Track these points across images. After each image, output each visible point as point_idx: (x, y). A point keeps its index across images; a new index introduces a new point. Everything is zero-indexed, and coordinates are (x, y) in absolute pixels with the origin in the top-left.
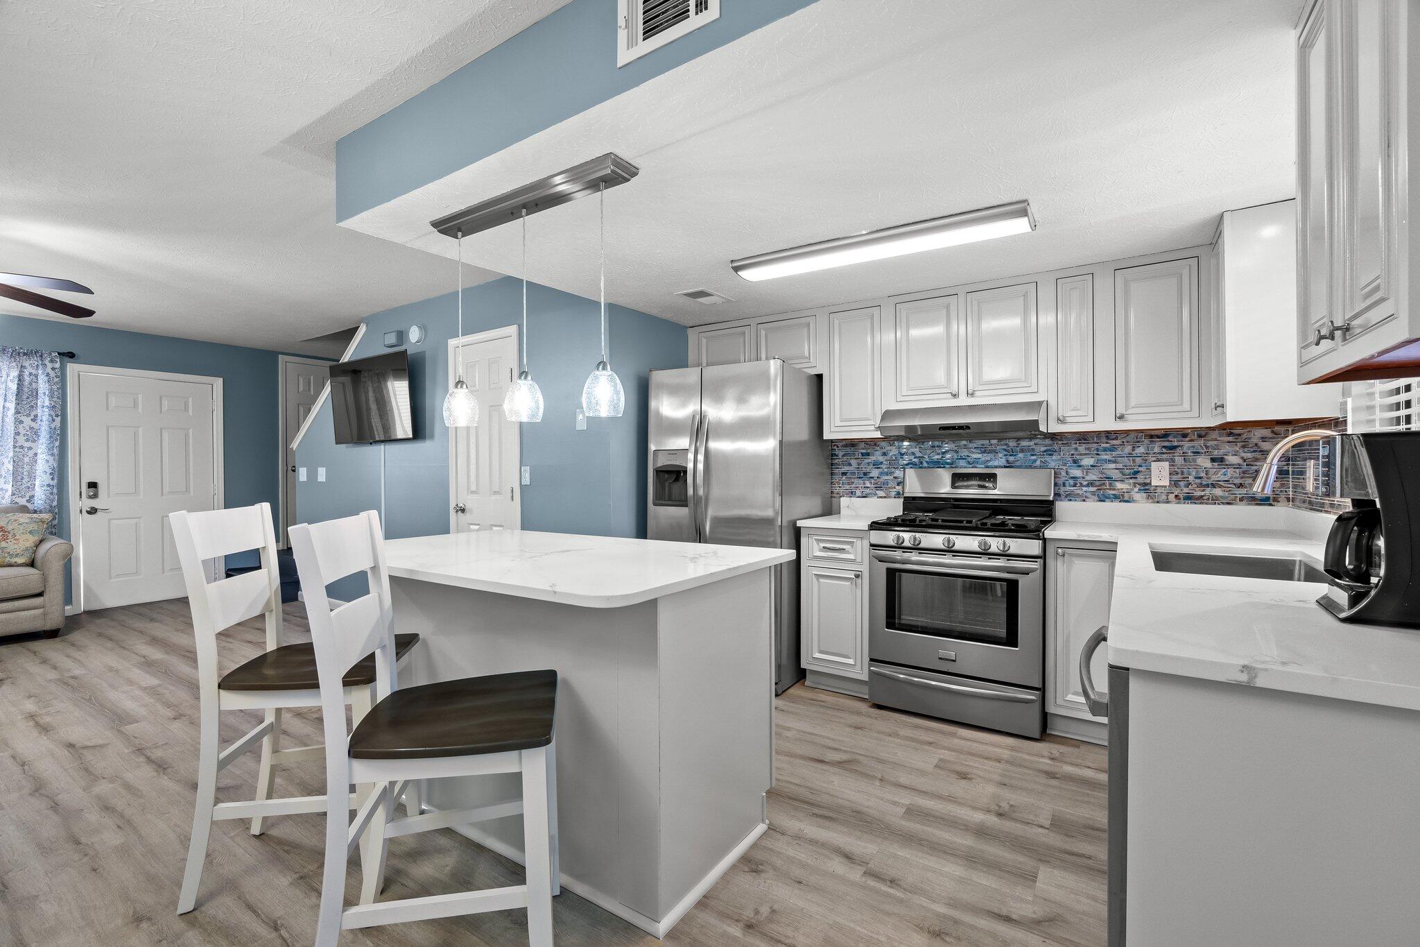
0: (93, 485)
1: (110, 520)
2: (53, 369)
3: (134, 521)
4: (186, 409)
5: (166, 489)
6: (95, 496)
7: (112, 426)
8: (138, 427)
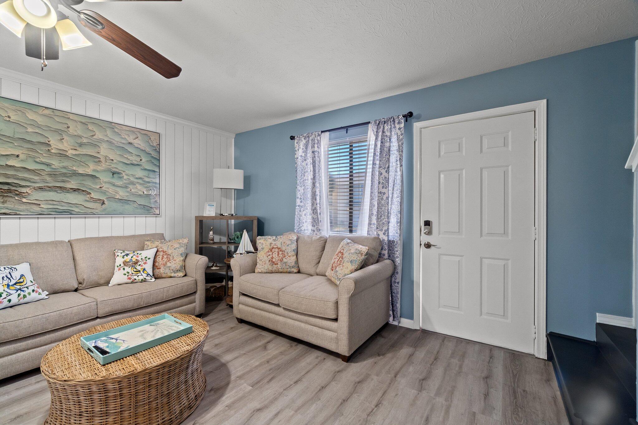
0: (427, 223)
1: (440, 255)
2: (400, 129)
3: (458, 259)
4: (505, 144)
5: (485, 231)
6: (429, 233)
7: (442, 171)
8: (462, 170)
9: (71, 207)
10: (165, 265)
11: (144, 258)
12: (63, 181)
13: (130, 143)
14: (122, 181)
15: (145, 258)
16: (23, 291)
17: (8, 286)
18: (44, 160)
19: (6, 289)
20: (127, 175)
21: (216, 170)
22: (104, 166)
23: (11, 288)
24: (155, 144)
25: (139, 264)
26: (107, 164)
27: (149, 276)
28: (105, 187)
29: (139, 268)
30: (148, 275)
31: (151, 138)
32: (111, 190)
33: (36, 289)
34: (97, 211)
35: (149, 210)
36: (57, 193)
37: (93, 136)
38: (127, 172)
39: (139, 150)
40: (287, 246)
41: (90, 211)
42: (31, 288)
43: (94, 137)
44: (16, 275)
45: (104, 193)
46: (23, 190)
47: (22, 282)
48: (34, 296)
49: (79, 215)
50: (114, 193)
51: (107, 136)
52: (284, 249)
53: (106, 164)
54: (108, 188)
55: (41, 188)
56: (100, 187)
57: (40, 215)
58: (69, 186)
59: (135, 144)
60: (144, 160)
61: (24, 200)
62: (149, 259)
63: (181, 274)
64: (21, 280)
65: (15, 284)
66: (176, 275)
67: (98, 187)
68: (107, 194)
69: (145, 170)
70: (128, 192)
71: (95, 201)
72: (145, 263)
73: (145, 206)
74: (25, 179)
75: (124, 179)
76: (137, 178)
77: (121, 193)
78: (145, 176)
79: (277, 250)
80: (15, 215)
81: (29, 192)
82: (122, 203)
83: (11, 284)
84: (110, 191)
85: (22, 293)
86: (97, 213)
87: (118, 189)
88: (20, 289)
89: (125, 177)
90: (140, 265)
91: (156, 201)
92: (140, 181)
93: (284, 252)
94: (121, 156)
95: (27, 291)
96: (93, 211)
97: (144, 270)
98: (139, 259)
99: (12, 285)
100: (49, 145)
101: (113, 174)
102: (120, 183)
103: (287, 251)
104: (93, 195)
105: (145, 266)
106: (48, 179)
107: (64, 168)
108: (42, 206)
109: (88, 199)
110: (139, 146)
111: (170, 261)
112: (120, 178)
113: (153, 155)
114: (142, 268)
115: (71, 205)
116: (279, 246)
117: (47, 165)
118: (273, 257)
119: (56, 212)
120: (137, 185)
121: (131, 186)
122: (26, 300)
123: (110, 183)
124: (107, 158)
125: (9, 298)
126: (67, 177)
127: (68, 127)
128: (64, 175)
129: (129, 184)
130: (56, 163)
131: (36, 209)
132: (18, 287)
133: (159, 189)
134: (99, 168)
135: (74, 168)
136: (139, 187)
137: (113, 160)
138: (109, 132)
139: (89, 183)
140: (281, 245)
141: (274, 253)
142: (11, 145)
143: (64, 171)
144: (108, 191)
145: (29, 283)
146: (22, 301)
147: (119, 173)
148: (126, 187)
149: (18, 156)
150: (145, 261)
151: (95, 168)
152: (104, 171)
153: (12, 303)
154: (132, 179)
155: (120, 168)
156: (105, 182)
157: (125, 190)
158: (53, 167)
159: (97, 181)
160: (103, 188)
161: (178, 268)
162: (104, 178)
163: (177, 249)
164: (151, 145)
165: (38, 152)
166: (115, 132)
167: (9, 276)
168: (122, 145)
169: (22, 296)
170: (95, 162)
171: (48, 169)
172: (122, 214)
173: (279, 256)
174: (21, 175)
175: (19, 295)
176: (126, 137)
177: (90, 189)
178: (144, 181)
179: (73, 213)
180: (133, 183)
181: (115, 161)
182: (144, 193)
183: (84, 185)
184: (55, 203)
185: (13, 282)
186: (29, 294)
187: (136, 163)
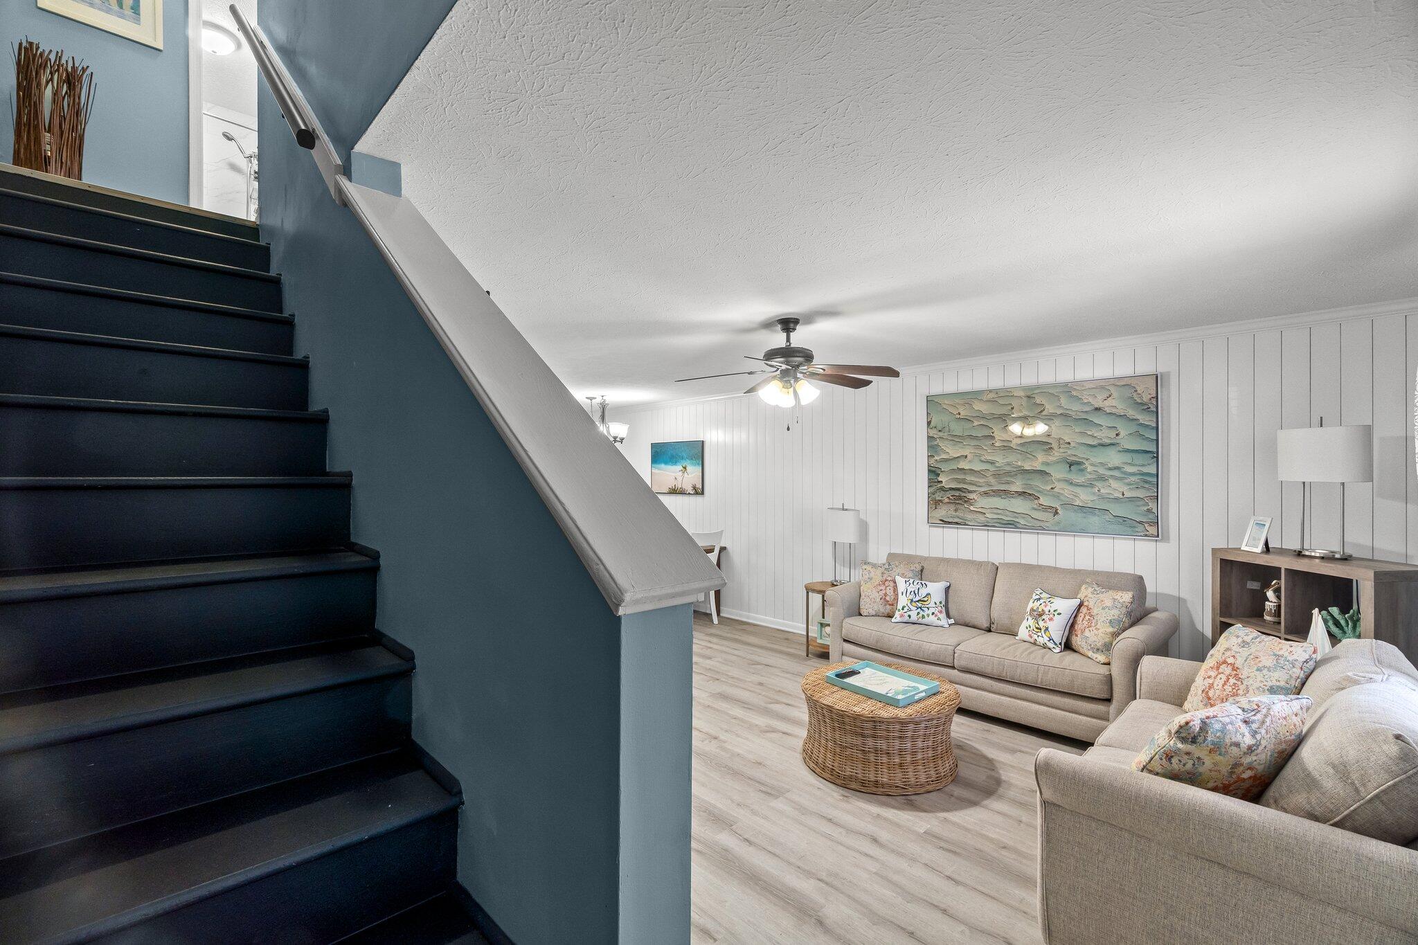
9: (1015, 517)
10: (1083, 632)
11: (1052, 611)
12: (1008, 483)
13: (1096, 409)
14: (1084, 475)
15: (1054, 611)
16: (923, 610)
17: (912, 601)
18: (989, 458)
19: (909, 604)
20: (1092, 465)
21: (1281, 434)
22: (1057, 454)
23: (914, 604)
24: (1146, 398)
25: (1043, 617)
26: (1061, 450)
27: (1052, 641)
28: (1059, 487)
29: (1041, 624)
30: (1051, 639)
31: (1138, 388)
32: (1066, 491)
33: (936, 612)
34: (1047, 524)
35: (1134, 527)
36: (1002, 498)
37: (1042, 411)
38: (1093, 460)
39: (1114, 417)
40: (1258, 670)
41: (1039, 524)
42: (932, 610)
43: (1044, 413)
44: (923, 592)
45: (1057, 496)
46: (971, 496)
47: (925, 601)
48: (932, 619)
49: (1026, 528)
50: (1071, 497)
51: (1060, 407)
52: (1244, 673)
53: (1059, 452)
54: (1063, 489)
55: (986, 493)
56: (1052, 488)
57: (986, 526)
58: (1014, 488)
59: (1106, 409)
60: (1123, 433)
61: (972, 508)
62: (1059, 614)
63: (1101, 658)
64: (926, 599)
65: (918, 601)
66: (1094, 656)
67: (1049, 488)
68: (1062, 497)
69: (1126, 451)
70: (1094, 494)
71: (1046, 509)
72: (1051, 619)
73: (1125, 519)
74: (973, 482)
75: (1088, 473)
76: (1110, 469)
77: (1083, 497)
78: (1126, 463)
79: (1228, 670)
80: (964, 525)
81: (976, 498)
82: (1085, 513)
83: (914, 600)
84: (1066, 493)
85: (922, 613)
86: (1048, 527)
87: (1078, 490)
88: (921, 608)
89: (1090, 469)
90: (1044, 619)
91: (1149, 511)
92: (1116, 473)
93: (1239, 683)
94: (1083, 434)
95: (927, 612)
96: (1042, 524)
97: (1047, 629)
98: (1046, 610)
99: (915, 602)
100: (993, 438)
101: (1071, 465)
102: (1080, 479)
103: (1251, 682)
104: (1042, 501)
105: (1049, 624)
106: (992, 481)
107: (1008, 464)
108: (987, 515)
109: (1035, 506)
110: (1114, 411)
111: (1090, 628)
112: (1082, 470)
113: (1141, 421)
114: (1044, 625)
115: (1015, 515)
116: (1239, 663)
117: (992, 463)
118: (1213, 684)
119: (1000, 523)
120: (1111, 481)
121: (1099, 484)
122: (924, 621)
123: (1066, 481)
124: (1061, 442)
125: (909, 613)
126: (1011, 476)
127: (1012, 408)
128: (1008, 473)
129: (1095, 480)
130: (1000, 460)
131: (981, 518)
132: (920, 605)
133: (1157, 484)
134: (1051, 459)
135: (1019, 463)
136: (1114, 484)
137: (1069, 443)
138: (1064, 401)
139: (1037, 483)
140: (1246, 661)
141: (1220, 676)
142: (961, 445)
143: (1008, 468)
144: (1062, 494)
145: (932, 604)
146: (921, 621)
147: (1079, 463)
148: (1092, 486)
149: (966, 457)
150: (1051, 616)
151: (1045, 460)
152: (1057, 462)
153: (911, 620)
154: (1101, 471)
155: (1081, 454)
156: (1059, 480)
157: (1089, 489)
158: (997, 465)
159: (1049, 478)
160: (1055, 490)
161: (1099, 645)
162: (1058, 473)
163: (1107, 610)
164: (1138, 403)
165: (983, 449)
166: (1072, 396)
167: (916, 592)
168: (1084, 416)
169: (920, 615)
170: (1044, 450)
171: (992, 468)
172: (1083, 531)
173: (1226, 687)
174: (969, 478)
175: (918, 613)
176: (1090, 400)
177: (1039, 492)
178: (1125, 473)
179: (1018, 525)
180: (1102, 478)
181: (1072, 444)
182: (1123, 495)
183: (1031, 487)
184: (1000, 512)
185: (917, 598)
186: (928, 615)
187: (1108, 441)
